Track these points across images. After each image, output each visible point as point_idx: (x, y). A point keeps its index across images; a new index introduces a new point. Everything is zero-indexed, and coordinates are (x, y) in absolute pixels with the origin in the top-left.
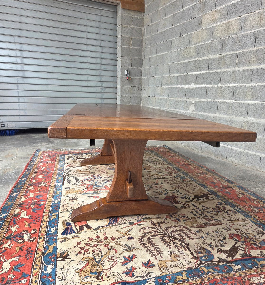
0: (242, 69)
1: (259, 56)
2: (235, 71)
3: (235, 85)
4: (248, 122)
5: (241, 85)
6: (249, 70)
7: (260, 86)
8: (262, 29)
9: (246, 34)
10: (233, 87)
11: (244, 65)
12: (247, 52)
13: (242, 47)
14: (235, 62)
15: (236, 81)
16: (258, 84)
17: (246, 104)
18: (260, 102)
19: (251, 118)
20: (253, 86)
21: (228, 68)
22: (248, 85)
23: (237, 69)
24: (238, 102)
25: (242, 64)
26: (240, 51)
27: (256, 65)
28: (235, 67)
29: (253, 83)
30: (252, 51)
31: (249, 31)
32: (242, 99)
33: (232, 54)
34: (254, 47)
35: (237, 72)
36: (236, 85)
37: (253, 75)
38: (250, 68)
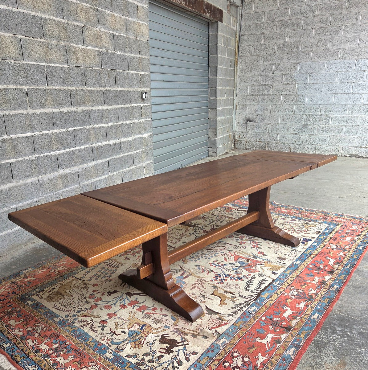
0: (38, 111)
1: (55, 98)
2: (28, 115)
3: (33, 134)
4: (62, 175)
5: (41, 133)
6: (47, 113)
7: (64, 132)
8: (51, 65)
9: (32, 65)
10: (32, 137)
11: (39, 106)
12: (40, 89)
13: (31, 82)
14: (26, 101)
15: (33, 129)
16: (61, 130)
17: (54, 156)
18: (69, 150)
19: (64, 170)
20: (56, 133)
21: (15, 109)
22: (51, 132)
23: (31, 111)
24: (43, 156)
25: (36, 105)
26: (28, 87)
27: (54, 107)
28: (27, 109)
29: (56, 129)
30: (45, 90)
31: (35, 61)
32: (48, 150)
33: (16, 89)
34: (47, 85)
35: (31, 116)
36: (35, 133)
37: (54, 120)
38: (48, 111)
